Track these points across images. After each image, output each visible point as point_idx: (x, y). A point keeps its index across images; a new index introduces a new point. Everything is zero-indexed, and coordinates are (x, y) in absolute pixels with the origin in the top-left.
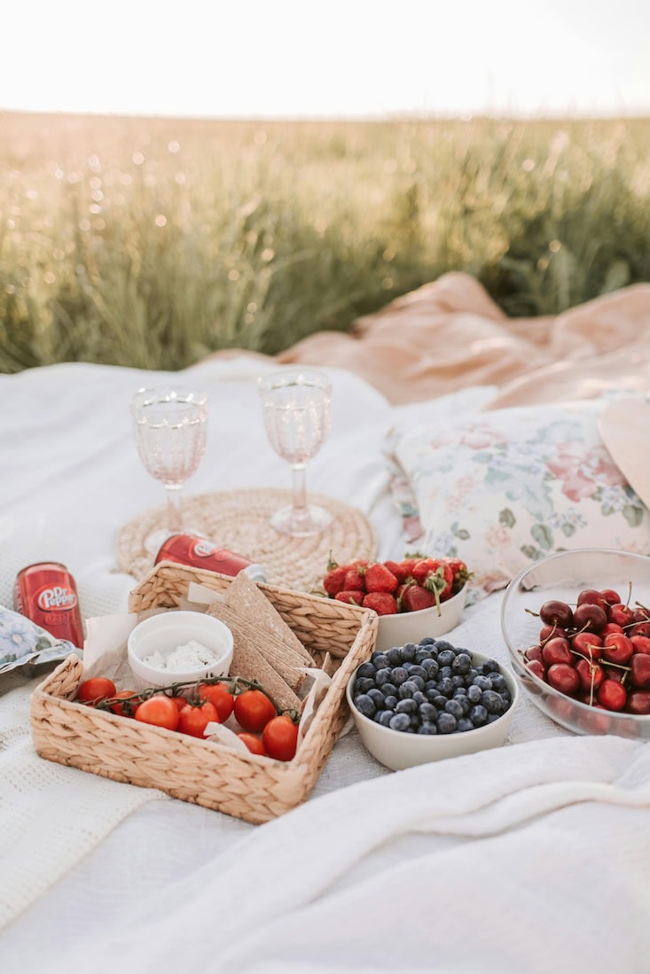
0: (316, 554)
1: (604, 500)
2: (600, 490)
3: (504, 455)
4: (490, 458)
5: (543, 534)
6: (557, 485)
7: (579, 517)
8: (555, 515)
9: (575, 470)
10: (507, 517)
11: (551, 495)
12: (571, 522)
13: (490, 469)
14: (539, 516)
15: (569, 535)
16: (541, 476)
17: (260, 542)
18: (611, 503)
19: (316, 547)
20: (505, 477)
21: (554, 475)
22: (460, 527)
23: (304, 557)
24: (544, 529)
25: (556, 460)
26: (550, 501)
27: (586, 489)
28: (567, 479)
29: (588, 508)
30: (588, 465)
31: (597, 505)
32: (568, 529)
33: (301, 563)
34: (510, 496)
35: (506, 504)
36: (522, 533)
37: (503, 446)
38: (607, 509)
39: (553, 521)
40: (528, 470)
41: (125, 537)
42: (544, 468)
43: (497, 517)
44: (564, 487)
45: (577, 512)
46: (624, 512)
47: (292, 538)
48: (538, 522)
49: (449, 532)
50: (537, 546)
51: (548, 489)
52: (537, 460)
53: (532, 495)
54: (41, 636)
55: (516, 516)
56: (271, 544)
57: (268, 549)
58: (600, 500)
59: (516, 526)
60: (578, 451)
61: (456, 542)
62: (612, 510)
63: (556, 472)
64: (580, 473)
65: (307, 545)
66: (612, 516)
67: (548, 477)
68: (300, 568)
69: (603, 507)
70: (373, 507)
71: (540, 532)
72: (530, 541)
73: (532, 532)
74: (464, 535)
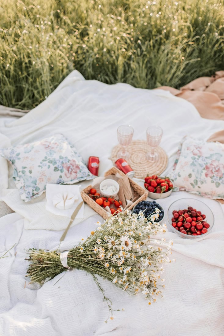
0: (151, 167)
1: (213, 179)
2: (214, 176)
3: (198, 159)
4: (195, 159)
5: (196, 182)
6: (205, 172)
7: (205, 181)
8: (200, 179)
9: (211, 169)
10: (190, 175)
11: (202, 174)
12: (203, 181)
13: (193, 162)
14: (197, 178)
15: (201, 184)
16: (203, 168)
17: (141, 160)
18: (214, 180)
19: (151, 166)
20: (195, 165)
21: (205, 169)
22: (180, 174)
23: (148, 167)
24: (197, 181)
25: (209, 165)
26: (201, 175)
27: (211, 175)
28: (208, 171)
29: (209, 179)
30: (215, 169)
31: (211, 180)
32: (202, 183)
33: (146, 169)
34: (193, 171)
35: (191, 172)
36: (192, 180)
37: (199, 157)
38: (213, 181)
39: (199, 180)
40: (201, 165)
41: (114, 150)
42: (204, 166)
43: (188, 174)
44: (206, 172)
45: (205, 180)
46: (216, 183)
47: (148, 161)
48: (196, 179)
49: (177, 174)
50: (194, 184)
51: (202, 172)
52: (204, 164)
53: (198, 172)
54: (89, 174)
55: (192, 176)
56: (143, 161)
57: (142, 163)
58: (212, 179)
59: (191, 178)
60: (215, 164)
61: (177, 177)
62: (213, 182)
63: (207, 168)
64: (212, 171)
65: (150, 164)
66: (213, 184)
67: (204, 169)
68: (145, 170)
69: (212, 181)
70: (171, 156)
71: (195, 181)
72: (193, 182)
73: (194, 181)
74: (179, 176)
